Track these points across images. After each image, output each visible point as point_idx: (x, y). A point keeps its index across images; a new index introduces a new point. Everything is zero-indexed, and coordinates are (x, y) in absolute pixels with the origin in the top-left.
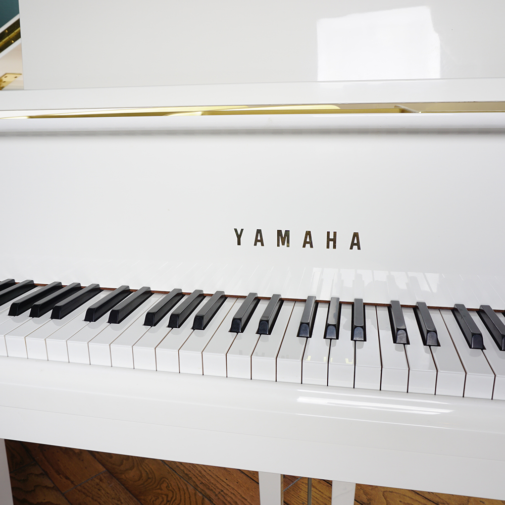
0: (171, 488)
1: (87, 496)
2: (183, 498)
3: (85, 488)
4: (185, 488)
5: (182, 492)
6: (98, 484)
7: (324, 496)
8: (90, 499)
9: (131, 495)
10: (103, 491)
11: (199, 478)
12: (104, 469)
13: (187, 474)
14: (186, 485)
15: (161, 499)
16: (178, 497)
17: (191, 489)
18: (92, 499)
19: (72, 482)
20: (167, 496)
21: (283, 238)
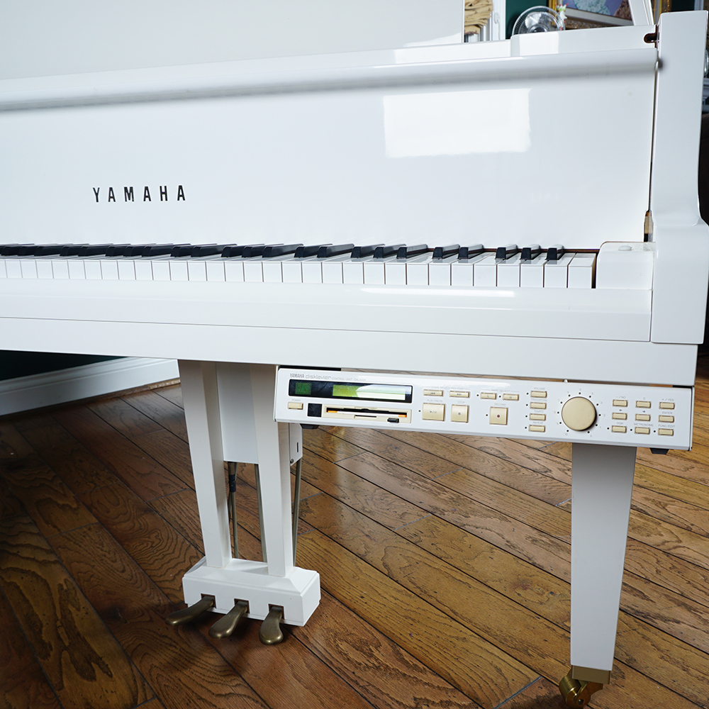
0: (160, 537)
1: (70, 540)
2: (168, 545)
3: (70, 535)
4: (175, 537)
5: (170, 541)
6: (85, 532)
7: (320, 548)
8: (72, 543)
9: (115, 541)
10: (88, 538)
11: (194, 531)
12: (97, 521)
13: (182, 528)
14: (177, 535)
15: (145, 545)
16: (164, 544)
17: (181, 538)
18: (74, 543)
19: (59, 530)
20: (153, 543)
21: (129, 193)
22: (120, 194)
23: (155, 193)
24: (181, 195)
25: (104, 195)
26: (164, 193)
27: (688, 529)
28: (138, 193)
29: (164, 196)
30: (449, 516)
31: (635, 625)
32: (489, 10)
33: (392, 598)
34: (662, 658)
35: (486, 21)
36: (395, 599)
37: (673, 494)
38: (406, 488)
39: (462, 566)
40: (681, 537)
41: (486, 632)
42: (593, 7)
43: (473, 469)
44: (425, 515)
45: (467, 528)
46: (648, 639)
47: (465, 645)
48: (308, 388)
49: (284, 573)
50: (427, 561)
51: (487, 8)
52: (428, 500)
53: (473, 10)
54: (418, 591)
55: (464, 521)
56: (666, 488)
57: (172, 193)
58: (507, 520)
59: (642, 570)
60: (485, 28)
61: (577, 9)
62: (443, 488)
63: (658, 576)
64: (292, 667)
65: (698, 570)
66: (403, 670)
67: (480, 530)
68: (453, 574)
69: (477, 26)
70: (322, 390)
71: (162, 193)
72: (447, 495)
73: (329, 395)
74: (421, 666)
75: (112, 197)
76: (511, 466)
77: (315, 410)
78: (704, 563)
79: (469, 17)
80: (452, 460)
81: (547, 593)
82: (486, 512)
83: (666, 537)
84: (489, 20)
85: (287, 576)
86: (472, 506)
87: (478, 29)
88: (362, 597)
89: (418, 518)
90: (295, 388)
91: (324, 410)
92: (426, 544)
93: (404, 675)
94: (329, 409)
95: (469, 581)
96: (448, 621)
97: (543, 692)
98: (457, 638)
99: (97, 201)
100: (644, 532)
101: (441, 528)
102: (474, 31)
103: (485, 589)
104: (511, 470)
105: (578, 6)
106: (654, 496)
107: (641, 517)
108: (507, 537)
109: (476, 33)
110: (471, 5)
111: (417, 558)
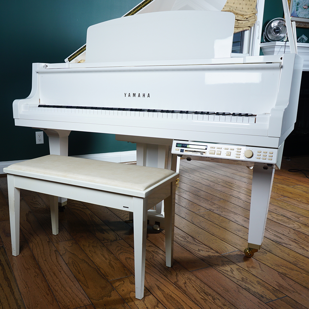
21: (134, 95)
22: (132, 95)
23: (141, 95)
25: (127, 95)
26: (144, 95)
27: (306, 225)
28: (137, 95)
30: (215, 211)
31: (275, 244)
32: (255, 20)
34: (282, 252)
35: (253, 25)
36: (194, 229)
37: (303, 215)
38: (201, 203)
39: (218, 224)
40: (301, 226)
41: (223, 239)
42: (306, 16)
43: (227, 200)
44: (207, 210)
45: (221, 215)
46: (278, 247)
47: (216, 241)
48: (181, 145)
49: (161, 213)
50: (206, 221)
51: (254, 19)
52: (208, 207)
53: (248, 20)
54: (202, 228)
55: (221, 213)
56: (302, 213)
57: (146, 95)
58: (237, 215)
59: (283, 232)
60: (253, 27)
61: (298, 17)
62: (214, 204)
63: (288, 234)
64: (161, 239)
65: (304, 235)
66: (196, 243)
67: (226, 216)
68: (215, 225)
69: (249, 27)
70: (184, 146)
71: (143, 95)
72: (216, 206)
73: (186, 147)
74: (201, 243)
75: (129, 96)
76: (241, 201)
77: (182, 151)
78: (307, 233)
79: (246, 24)
80: (219, 197)
81: (246, 233)
82: (229, 212)
83: (296, 226)
84: (255, 24)
85: (162, 214)
86: (224, 210)
87: (250, 28)
88: (183, 227)
89: (204, 211)
90: (178, 145)
91: (184, 151)
92: (206, 217)
93: (196, 244)
94: (186, 151)
95: (220, 228)
96: (211, 235)
97: (239, 253)
98: (214, 239)
99: (125, 97)
100: (287, 223)
101: (212, 214)
102: (248, 29)
103: (225, 230)
104: (241, 202)
105: (299, 16)
106: (296, 215)
107: (288, 220)
108: (235, 219)
109: (248, 30)
110: (247, 19)
111: (203, 220)
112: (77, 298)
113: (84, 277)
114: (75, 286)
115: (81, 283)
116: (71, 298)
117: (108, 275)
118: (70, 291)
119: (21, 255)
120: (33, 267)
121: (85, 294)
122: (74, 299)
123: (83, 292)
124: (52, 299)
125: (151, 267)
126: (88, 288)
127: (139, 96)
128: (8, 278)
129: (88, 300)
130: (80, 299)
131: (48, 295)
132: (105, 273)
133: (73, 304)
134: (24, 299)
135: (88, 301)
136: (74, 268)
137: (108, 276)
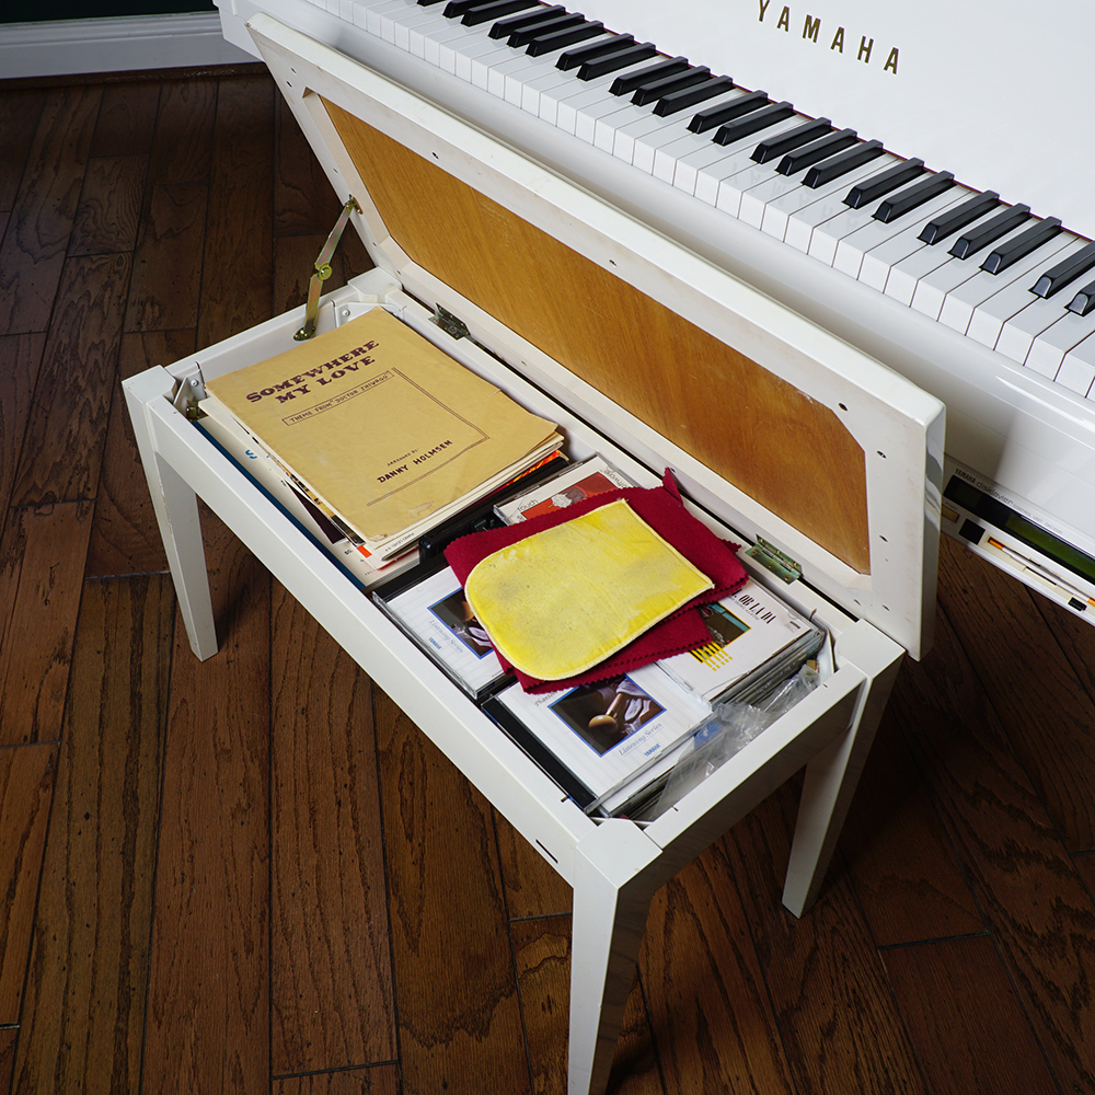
21: (812, 27)
22: (797, 22)
23: (852, 43)
24: (892, 64)
25: (773, 14)
26: (866, 49)
29: (864, 53)
33: (1007, 612)
36: (1013, 615)
57: (880, 55)
71: (863, 48)
75: (784, 23)
88: (965, 592)
99: (761, 20)
112: (354, 1001)
113: (422, 868)
114: (369, 919)
115: (396, 908)
116: (330, 998)
117: (521, 877)
118: (339, 949)
119: (223, 654)
120: (245, 748)
121: (390, 983)
122: (337, 1008)
123: (387, 972)
124: (256, 984)
125: (720, 869)
126: (415, 949)
127: (838, 42)
128: (137, 799)
129: (390, 1027)
130: (361, 1010)
131: (249, 951)
132: (514, 860)
133: (325, 1039)
134: (155, 955)
135: (390, 1034)
136: (401, 791)
137: (517, 886)
